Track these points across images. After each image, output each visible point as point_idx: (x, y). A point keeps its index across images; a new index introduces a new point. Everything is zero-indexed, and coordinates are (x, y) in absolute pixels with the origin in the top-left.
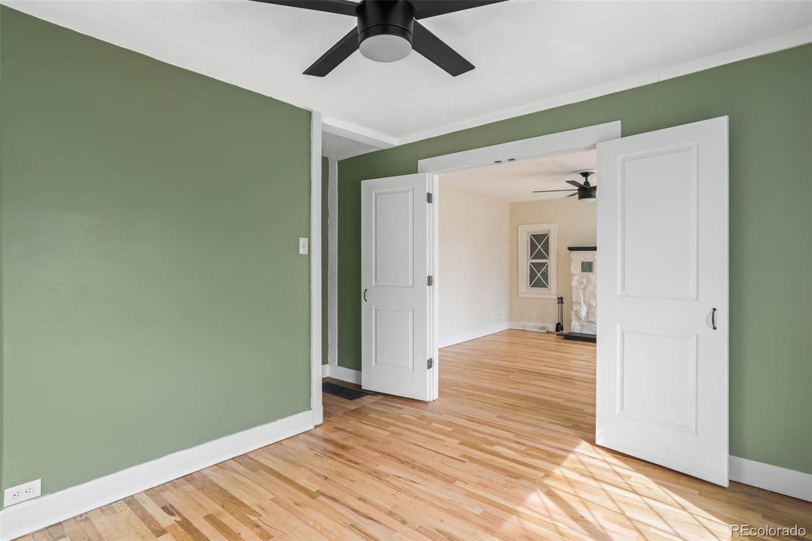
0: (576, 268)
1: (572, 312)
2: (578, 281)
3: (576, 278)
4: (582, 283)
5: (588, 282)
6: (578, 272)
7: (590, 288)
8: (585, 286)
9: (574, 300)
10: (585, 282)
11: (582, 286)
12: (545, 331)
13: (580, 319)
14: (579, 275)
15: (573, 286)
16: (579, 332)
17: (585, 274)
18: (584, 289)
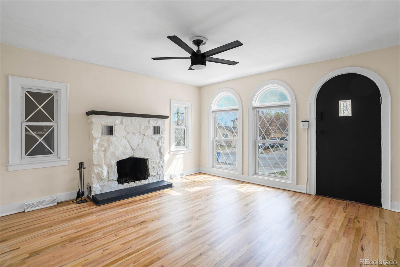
0: (97, 132)
1: (93, 175)
2: (99, 144)
3: (98, 141)
4: (103, 146)
5: (109, 145)
6: (100, 136)
7: (111, 149)
8: (106, 148)
9: (95, 163)
10: (106, 144)
11: (103, 149)
12: (56, 204)
13: (102, 179)
14: (100, 138)
15: (94, 150)
16: (100, 193)
17: (106, 137)
18: (105, 151)
